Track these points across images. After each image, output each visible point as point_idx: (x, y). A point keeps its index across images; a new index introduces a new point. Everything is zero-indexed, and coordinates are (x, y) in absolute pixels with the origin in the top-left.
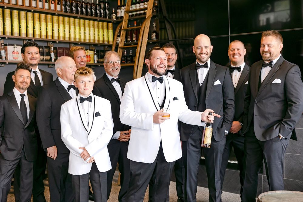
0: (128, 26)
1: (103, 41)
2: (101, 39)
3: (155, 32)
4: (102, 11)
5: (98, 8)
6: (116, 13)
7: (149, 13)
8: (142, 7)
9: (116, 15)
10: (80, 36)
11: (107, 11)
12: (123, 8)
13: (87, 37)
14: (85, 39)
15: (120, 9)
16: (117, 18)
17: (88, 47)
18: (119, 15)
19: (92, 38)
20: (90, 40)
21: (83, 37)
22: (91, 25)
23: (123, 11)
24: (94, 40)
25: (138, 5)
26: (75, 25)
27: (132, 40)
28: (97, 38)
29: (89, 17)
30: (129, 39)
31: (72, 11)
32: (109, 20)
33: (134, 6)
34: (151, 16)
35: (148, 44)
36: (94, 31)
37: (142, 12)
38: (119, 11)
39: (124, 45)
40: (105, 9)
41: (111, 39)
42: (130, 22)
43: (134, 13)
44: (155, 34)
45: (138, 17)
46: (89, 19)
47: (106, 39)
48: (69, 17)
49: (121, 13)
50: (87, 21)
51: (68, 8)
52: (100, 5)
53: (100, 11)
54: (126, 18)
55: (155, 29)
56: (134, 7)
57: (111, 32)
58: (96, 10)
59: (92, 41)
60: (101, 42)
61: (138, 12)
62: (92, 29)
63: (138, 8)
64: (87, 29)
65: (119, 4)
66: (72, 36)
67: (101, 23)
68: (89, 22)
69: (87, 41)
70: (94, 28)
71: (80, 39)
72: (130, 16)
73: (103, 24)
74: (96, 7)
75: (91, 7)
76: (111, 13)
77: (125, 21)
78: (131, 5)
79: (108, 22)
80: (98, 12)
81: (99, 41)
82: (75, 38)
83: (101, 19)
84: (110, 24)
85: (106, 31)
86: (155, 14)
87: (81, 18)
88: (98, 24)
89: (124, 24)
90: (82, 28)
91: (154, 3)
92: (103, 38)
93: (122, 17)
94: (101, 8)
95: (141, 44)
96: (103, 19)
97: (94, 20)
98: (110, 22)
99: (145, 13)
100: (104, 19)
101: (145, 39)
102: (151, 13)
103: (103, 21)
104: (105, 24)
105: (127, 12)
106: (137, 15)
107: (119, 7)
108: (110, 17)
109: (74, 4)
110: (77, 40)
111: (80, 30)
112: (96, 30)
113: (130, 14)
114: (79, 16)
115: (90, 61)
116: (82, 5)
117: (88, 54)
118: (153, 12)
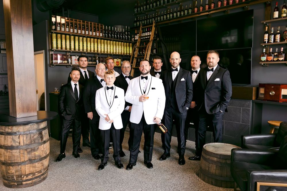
0: (140, 45)
1: (127, 53)
2: (125, 52)
3: (155, 49)
4: (126, 36)
5: (124, 35)
6: (134, 37)
7: (152, 38)
8: (148, 34)
9: (134, 38)
10: (113, 51)
11: (129, 36)
12: (138, 35)
13: (117, 51)
14: (116, 53)
15: (137, 35)
16: (135, 40)
17: (118, 57)
18: (136, 39)
19: (120, 52)
20: (119, 53)
21: (115, 51)
22: (120, 45)
23: (138, 36)
24: (121, 53)
25: (146, 33)
26: (110, 45)
27: (142, 53)
28: (123, 52)
29: (118, 40)
30: (141, 53)
31: (109, 36)
32: (130, 42)
33: (144, 33)
34: (153, 40)
35: (151, 55)
36: (121, 48)
37: (148, 37)
38: (136, 36)
39: (137, 56)
40: (128, 35)
41: (131, 52)
42: (142, 43)
43: (144, 38)
44: (155, 50)
45: (146, 40)
46: (119, 41)
47: (128, 52)
48: (107, 40)
49: (137, 38)
50: (117, 42)
51: (106, 35)
52: (125, 33)
53: (125, 37)
54: (139, 40)
55: (155, 47)
56: (144, 35)
57: (131, 48)
58: (122, 36)
59: (120, 54)
60: (125, 54)
61: (146, 37)
62: (120, 47)
63: (146, 35)
64: (117, 47)
65: (136, 33)
66: (109, 51)
67: (125, 43)
68: (119, 43)
69: (117, 53)
70: (121, 46)
71: (113, 52)
72: (141, 39)
73: (126, 44)
74: (123, 34)
75: (120, 34)
76: (131, 38)
77: (138, 42)
78: (143, 33)
79: (130, 43)
80: (124, 37)
81: (124, 53)
82: (110, 52)
83: (125, 41)
84: (131, 44)
85: (128, 48)
86: (155, 38)
87: (113, 41)
88: (124, 44)
89: (138, 44)
90: (115, 46)
91: (155, 32)
92: (127, 52)
93: (137, 40)
94: (125, 35)
95: (147, 55)
96: (126, 41)
97: (122, 42)
98: (131, 43)
99: (150, 38)
100: (128, 41)
101: (149, 53)
102: (153, 38)
103: (127, 42)
104: (128, 44)
105: (140, 37)
106: (145, 38)
107: (136, 34)
108: (131, 40)
109: (110, 33)
110: (112, 53)
111: (113, 47)
112: (123, 47)
113: (142, 38)
114: (112, 39)
115: (119, 65)
116: (115, 33)
117: (118, 61)
118: (154, 37)
